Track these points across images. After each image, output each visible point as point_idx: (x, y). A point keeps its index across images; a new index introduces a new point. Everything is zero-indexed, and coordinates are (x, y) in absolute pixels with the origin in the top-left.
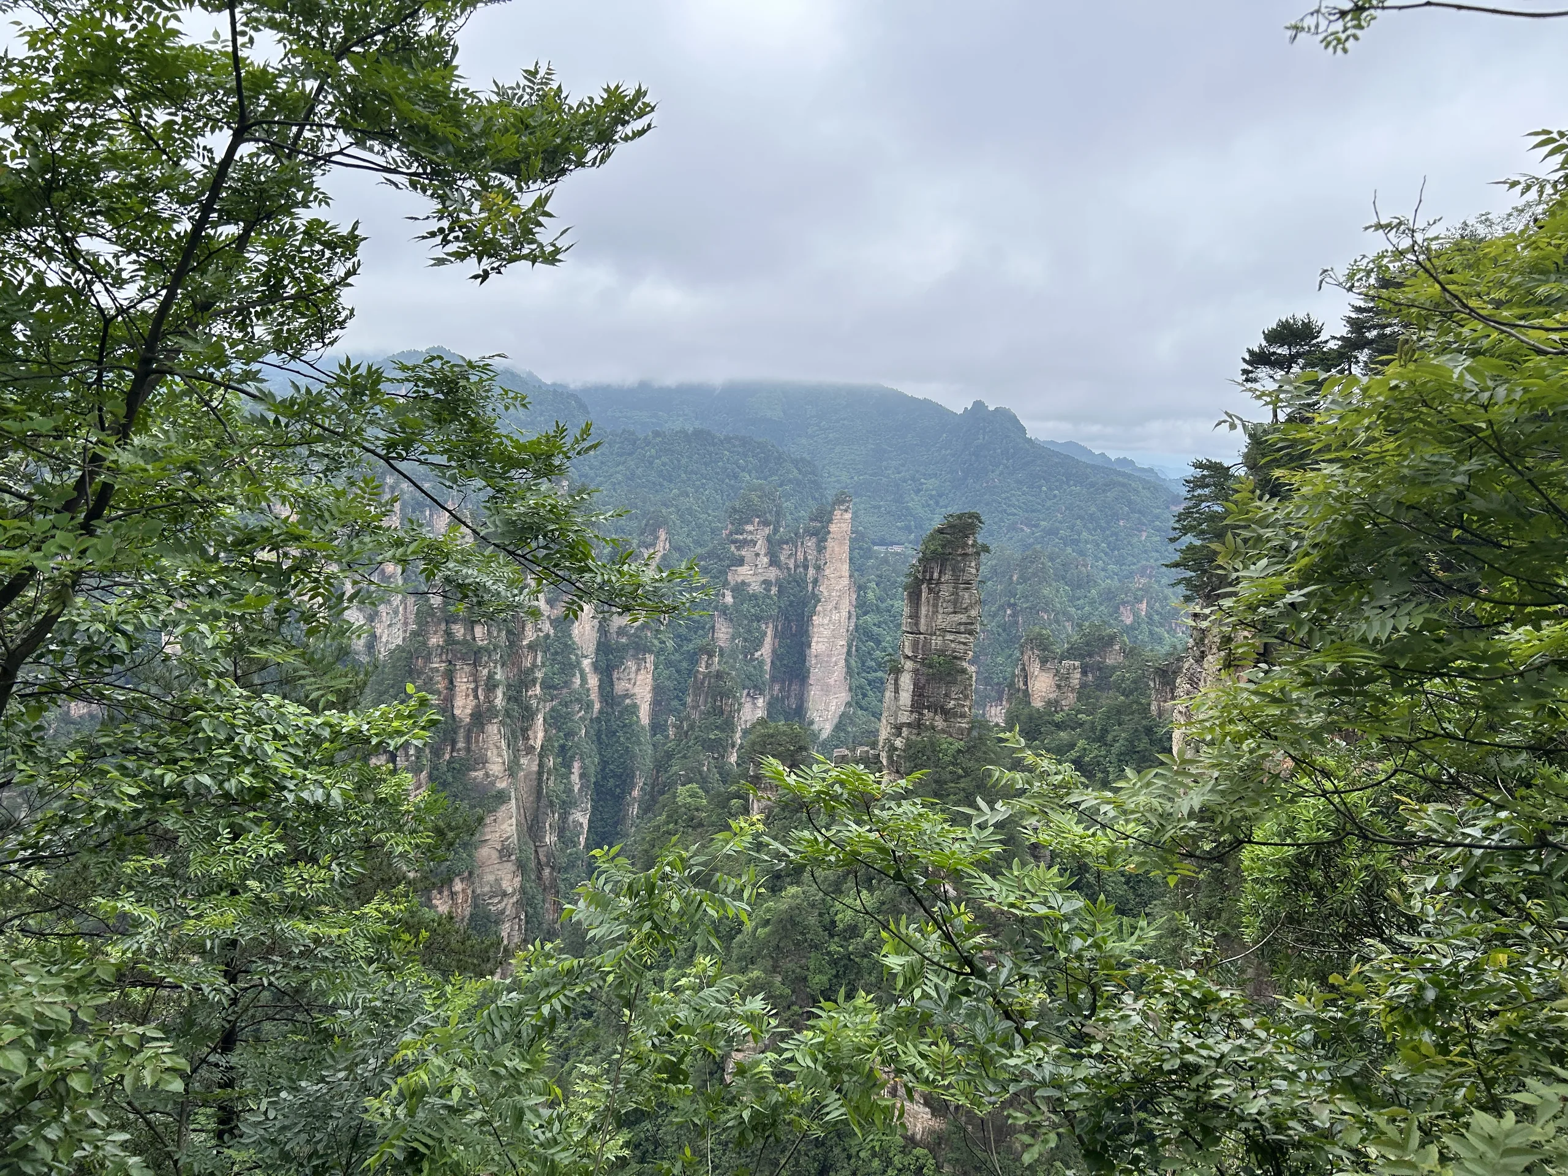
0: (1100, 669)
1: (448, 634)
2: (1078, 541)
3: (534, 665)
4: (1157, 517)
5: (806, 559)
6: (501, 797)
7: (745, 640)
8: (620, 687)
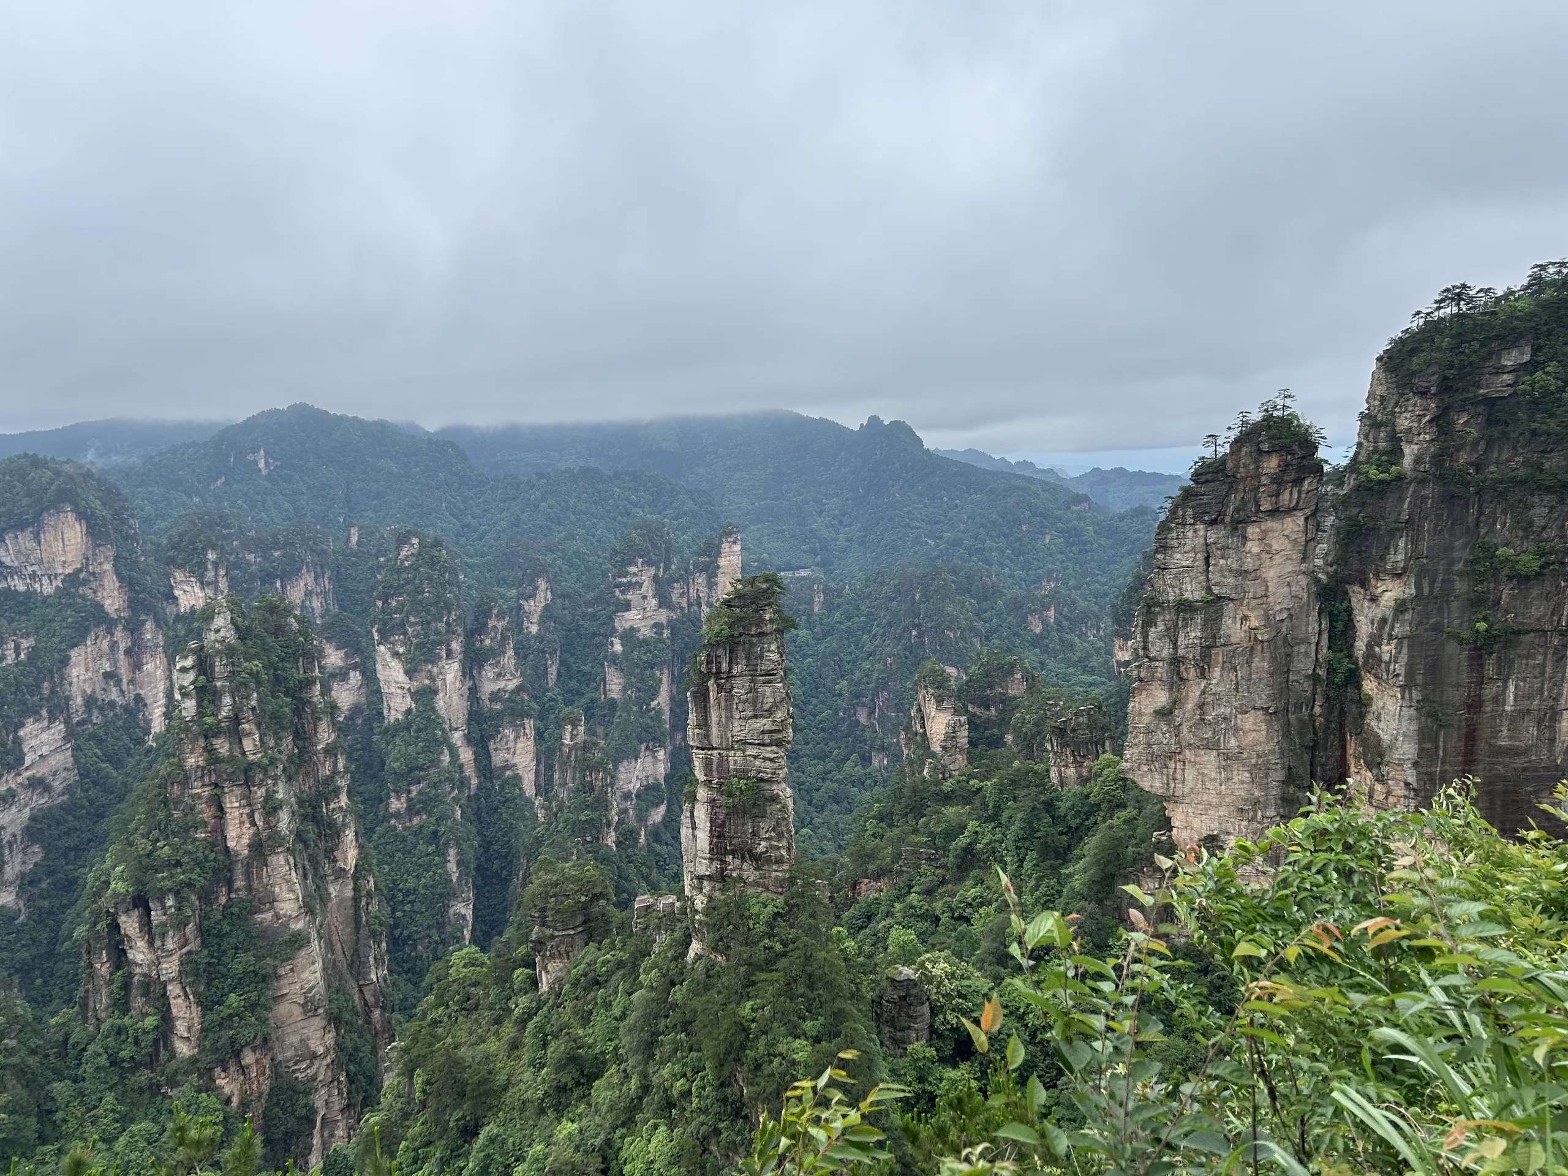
0: (1003, 702)
1: (210, 751)
2: (982, 550)
3: (335, 772)
4: (1059, 519)
5: (698, 596)
6: (298, 941)
7: (639, 690)
8: (498, 758)
